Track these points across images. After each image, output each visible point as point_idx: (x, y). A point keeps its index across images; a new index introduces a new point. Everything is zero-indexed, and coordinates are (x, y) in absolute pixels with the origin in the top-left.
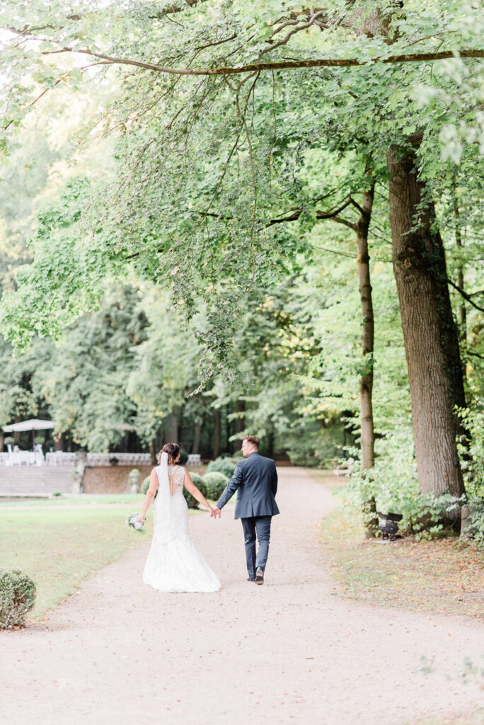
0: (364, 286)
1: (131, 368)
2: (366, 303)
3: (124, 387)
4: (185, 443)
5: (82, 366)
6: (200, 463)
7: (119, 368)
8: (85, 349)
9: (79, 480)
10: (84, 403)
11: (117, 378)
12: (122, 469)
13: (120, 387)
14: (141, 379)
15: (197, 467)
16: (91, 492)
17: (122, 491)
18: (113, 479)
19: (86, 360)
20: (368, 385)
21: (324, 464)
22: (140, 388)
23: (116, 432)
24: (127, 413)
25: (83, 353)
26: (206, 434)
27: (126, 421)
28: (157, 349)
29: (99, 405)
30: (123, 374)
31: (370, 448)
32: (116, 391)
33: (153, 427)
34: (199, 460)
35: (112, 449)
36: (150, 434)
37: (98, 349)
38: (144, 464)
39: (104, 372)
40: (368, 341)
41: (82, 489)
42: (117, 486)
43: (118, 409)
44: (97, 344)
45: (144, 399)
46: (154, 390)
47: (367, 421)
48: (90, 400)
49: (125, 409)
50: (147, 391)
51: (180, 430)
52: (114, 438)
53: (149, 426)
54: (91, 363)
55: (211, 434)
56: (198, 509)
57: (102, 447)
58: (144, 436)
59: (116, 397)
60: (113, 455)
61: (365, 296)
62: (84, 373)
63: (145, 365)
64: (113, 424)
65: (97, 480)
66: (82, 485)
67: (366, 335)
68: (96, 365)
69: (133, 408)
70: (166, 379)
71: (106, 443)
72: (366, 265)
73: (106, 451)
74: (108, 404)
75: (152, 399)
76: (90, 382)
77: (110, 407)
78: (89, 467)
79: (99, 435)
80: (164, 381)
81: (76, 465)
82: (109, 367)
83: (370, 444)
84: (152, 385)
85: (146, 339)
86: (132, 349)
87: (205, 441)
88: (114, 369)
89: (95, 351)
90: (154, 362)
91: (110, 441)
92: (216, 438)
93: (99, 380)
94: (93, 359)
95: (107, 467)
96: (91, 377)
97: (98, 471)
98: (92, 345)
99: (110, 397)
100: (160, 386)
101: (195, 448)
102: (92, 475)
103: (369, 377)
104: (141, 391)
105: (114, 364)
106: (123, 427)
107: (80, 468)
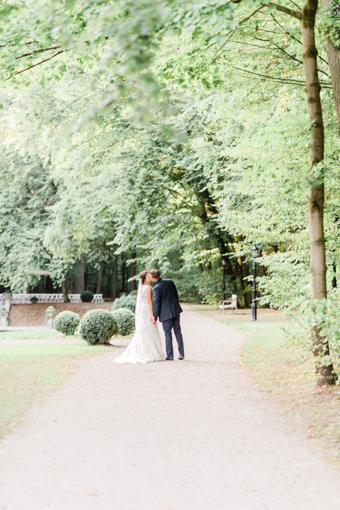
0: (312, 85)
1: (46, 224)
2: (314, 104)
3: (41, 240)
4: (90, 286)
5: (7, 224)
6: (102, 301)
7: (37, 225)
8: (9, 210)
9: (6, 315)
10: (8, 253)
11: (35, 233)
12: (40, 305)
13: (38, 239)
14: (55, 232)
15: (100, 303)
16: (15, 325)
17: (40, 324)
18: (33, 314)
19: (10, 219)
20: (319, 203)
21: (206, 300)
22: (54, 240)
23: (34, 277)
24: (43, 261)
25: (7, 213)
26: (106, 279)
27: (42, 267)
28: (67, 208)
29: (20, 255)
30: (40, 229)
31: (322, 277)
32: (34, 244)
33: (63, 272)
34: (101, 298)
35: (30, 290)
36: (61, 277)
37: (20, 210)
38: (58, 302)
39: (24, 229)
40: (318, 150)
41: (8, 323)
42: (37, 320)
43: (35, 258)
44: (18, 206)
45: (58, 249)
46: (66, 241)
47: (319, 245)
48: (13, 251)
49: (41, 258)
50: (60, 242)
51: (86, 275)
52: (32, 281)
53: (60, 271)
54: (13, 221)
55: (110, 279)
56: (109, 344)
57: (22, 288)
58: (56, 279)
59: (33, 249)
60: (33, 295)
61: (313, 96)
62: (8, 229)
63: (58, 222)
64: (31, 270)
65: (20, 315)
66: (8, 319)
67: (315, 143)
68: (18, 222)
69: (49, 257)
70: (76, 231)
71: (26, 285)
72: (313, 59)
73: (25, 292)
74: (27, 254)
75: (64, 249)
76: (13, 237)
77: (29, 256)
78: (15, 305)
79: (20, 279)
80: (74, 234)
81: (4, 304)
82: (28, 224)
83: (322, 273)
84: (64, 237)
85: (59, 200)
86: (47, 208)
87: (105, 284)
88: (33, 226)
89: (17, 211)
90: (65, 218)
91: (29, 284)
92: (113, 281)
93: (20, 235)
94: (15, 218)
95: (28, 305)
96: (14, 232)
97: (21, 308)
98: (14, 207)
99: (29, 248)
100: (70, 238)
101: (98, 289)
102: (16, 312)
103: (320, 193)
104: (55, 242)
105: (33, 222)
106: (39, 272)
107: (7, 306)
